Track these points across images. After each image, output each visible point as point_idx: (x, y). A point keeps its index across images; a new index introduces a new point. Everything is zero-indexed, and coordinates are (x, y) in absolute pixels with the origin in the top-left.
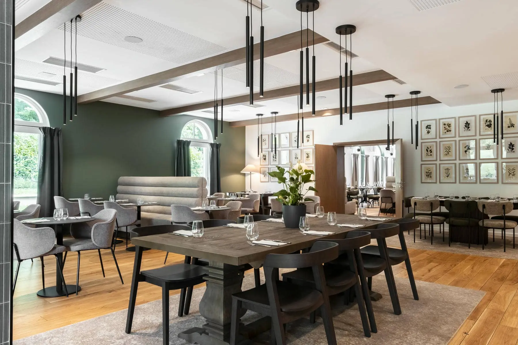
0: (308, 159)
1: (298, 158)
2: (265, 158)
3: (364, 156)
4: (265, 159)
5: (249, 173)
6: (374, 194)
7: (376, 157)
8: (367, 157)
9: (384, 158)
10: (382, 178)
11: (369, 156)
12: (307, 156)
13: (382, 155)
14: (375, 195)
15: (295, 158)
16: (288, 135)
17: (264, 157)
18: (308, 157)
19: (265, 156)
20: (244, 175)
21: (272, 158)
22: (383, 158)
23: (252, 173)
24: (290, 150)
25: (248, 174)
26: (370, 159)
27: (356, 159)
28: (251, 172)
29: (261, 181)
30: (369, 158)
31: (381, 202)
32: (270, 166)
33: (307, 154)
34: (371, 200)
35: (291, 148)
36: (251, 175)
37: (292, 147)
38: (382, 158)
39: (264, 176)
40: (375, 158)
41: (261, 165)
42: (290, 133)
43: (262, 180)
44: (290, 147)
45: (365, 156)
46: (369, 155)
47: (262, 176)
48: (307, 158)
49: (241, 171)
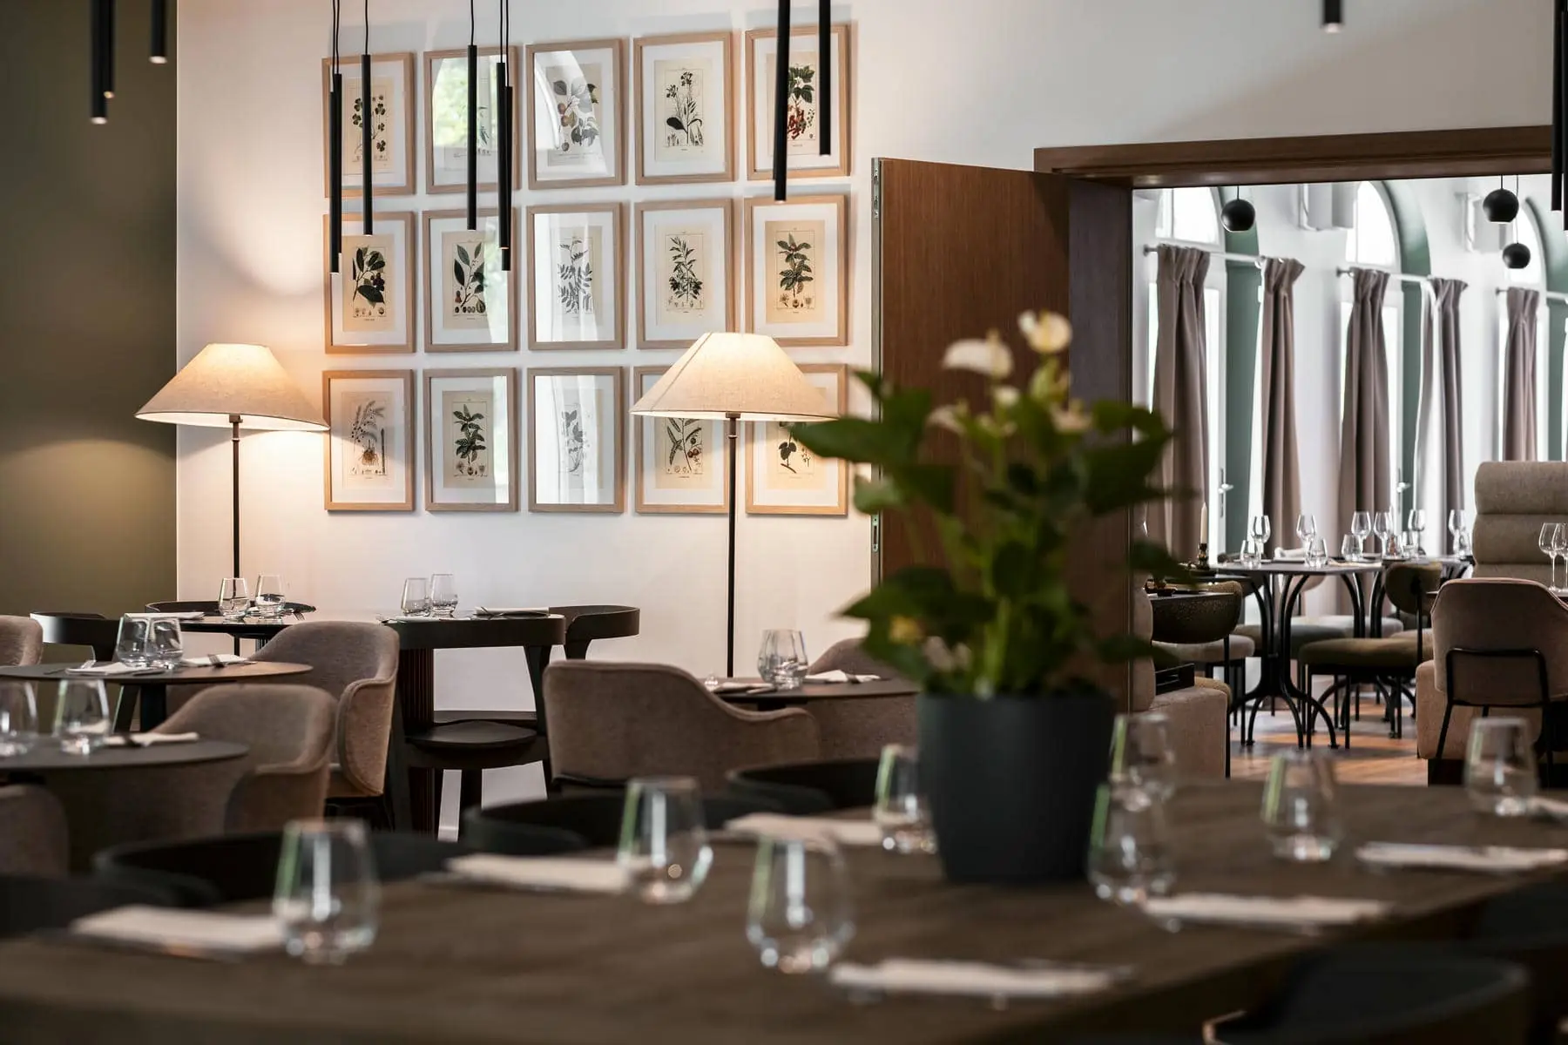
0: (801, 298)
1: (697, 287)
2: (380, 283)
3: (1251, 269)
4: (373, 292)
5: (223, 421)
6: (1346, 621)
7: (1361, 276)
8: (1283, 275)
9: (1427, 287)
10: (1407, 475)
11: (1294, 269)
12: (787, 267)
13: (1414, 258)
14: (1359, 630)
15: (675, 285)
16: (606, 57)
17: (368, 274)
18: (794, 278)
19: (377, 262)
20: (164, 440)
21: (442, 284)
22: (1417, 287)
23: (248, 422)
24: (621, 211)
25: (208, 437)
26: (1305, 297)
27: (1189, 295)
28: (236, 421)
29: (339, 499)
30: (1299, 287)
31: (1445, 702)
32: (421, 362)
33: (792, 250)
34: (1320, 684)
35: (632, 193)
36: (244, 442)
37: (643, 179)
38: (1411, 291)
39: (369, 455)
40: (1347, 286)
41: (331, 348)
42: (620, 46)
43: (350, 491)
44: (624, 181)
45: (1262, 266)
46: (1301, 261)
47: (347, 452)
48: (782, 291)
49: (139, 407)
